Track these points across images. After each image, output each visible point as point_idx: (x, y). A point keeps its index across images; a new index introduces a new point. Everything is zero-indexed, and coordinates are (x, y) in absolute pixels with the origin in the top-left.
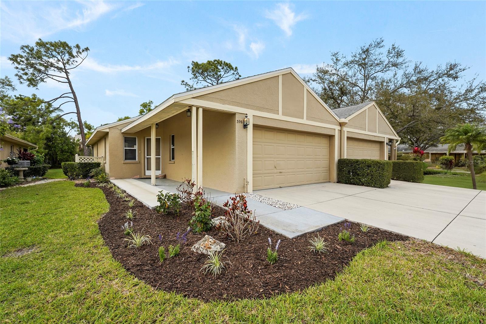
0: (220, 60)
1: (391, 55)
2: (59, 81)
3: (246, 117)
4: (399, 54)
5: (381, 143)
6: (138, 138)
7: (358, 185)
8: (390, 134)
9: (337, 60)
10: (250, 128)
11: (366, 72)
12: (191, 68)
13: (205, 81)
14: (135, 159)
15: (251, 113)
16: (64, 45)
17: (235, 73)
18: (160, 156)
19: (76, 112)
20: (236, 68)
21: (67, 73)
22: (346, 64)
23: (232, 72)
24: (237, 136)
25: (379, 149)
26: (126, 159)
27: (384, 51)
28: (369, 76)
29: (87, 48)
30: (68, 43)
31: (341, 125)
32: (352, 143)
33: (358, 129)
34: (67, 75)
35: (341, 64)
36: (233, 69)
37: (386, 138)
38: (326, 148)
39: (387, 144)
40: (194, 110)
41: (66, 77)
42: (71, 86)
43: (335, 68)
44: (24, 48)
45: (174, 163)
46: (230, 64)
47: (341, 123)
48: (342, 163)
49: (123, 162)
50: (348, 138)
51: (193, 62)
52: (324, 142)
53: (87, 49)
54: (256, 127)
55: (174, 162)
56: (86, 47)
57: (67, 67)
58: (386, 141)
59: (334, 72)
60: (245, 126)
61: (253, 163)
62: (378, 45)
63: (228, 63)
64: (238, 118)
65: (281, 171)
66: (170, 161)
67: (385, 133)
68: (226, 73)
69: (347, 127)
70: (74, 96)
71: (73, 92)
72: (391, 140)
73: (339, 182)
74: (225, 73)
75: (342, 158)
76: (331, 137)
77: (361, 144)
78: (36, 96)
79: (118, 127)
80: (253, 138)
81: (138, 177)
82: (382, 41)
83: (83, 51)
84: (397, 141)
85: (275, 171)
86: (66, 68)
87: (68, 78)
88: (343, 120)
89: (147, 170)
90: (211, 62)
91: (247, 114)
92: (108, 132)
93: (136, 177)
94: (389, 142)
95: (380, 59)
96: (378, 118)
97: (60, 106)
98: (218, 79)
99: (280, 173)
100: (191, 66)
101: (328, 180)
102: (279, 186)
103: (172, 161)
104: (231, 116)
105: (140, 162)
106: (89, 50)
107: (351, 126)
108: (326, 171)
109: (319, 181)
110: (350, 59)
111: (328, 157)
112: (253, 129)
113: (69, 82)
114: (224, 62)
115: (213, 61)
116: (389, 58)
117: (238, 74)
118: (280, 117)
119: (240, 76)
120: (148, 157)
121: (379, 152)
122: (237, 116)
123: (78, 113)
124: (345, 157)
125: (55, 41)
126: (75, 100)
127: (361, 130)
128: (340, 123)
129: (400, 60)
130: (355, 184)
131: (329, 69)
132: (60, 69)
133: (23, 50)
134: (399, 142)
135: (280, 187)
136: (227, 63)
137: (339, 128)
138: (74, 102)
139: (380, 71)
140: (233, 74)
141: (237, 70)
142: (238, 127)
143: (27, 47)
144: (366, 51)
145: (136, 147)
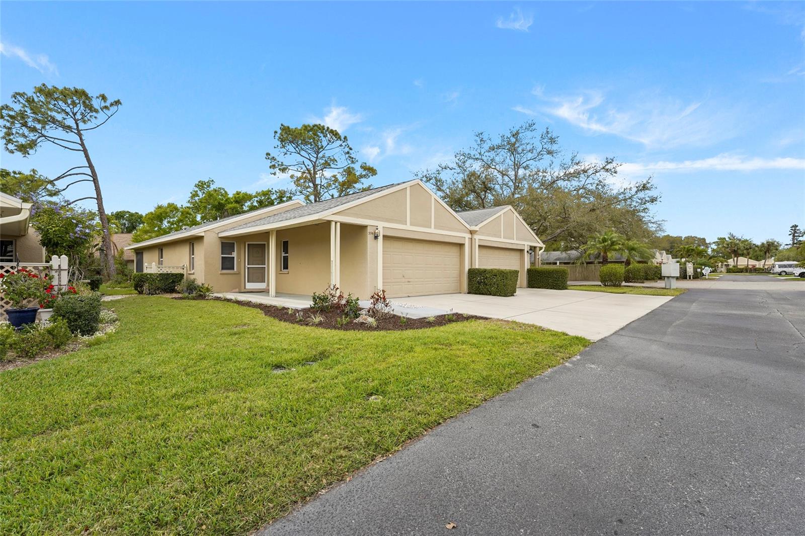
0: (322, 125)
1: (545, 141)
2: (66, 148)
3: (377, 229)
4: (552, 141)
5: (522, 251)
6: (237, 242)
7: (486, 294)
8: (531, 241)
9: (481, 141)
10: (380, 238)
11: (516, 159)
12: (278, 135)
13: (298, 153)
14: (233, 269)
15: (381, 225)
16: (82, 94)
17: (344, 144)
18: (265, 265)
19: (96, 197)
20: (345, 138)
21: (80, 135)
22: (492, 149)
23: (339, 142)
24: (369, 247)
25: (519, 257)
26: (223, 269)
27: (538, 134)
28: (520, 163)
29: (119, 101)
30: (87, 91)
31: (472, 232)
32: (485, 251)
33: (492, 236)
34: (81, 139)
35: (486, 146)
36: (340, 138)
37: (526, 246)
38: (455, 257)
39: (528, 252)
40: (333, 224)
41: (80, 143)
42: (87, 156)
43: (479, 152)
44: (17, 96)
45: (288, 274)
46: (336, 131)
47: (472, 231)
48: (473, 273)
49: (220, 273)
50: (480, 246)
51: (282, 125)
52: (455, 251)
53: (118, 103)
54: (384, 237)
55: (288, 272)
56: (116, 100)
57: (82, 126)
58: (526, 249)
59: (478, 156)
60: (376, 237)
61: (383, 272)
62: (531, 126)
63: (334, 129)
64: (369, 230)
65: (409, 280)
66: (281, 271)
67: (525, 240)
68: (330, 143)
69: (479, 235)
70: (92, 172)
71: (91, 166)
72: (533, 249)
73: (469, 293)
74: (328, 144)
75: (473, 267)
76: (461, 246)
77: (497, 252)
78: (37, 172)
79: (214, 230)
80: (383, 248)
81: (237, 290)
82: (534, 124)
83: (112, 105)
84: (541, 248)
85: (404, 280)
86: (80, 128)
87: (82, 145)
88: (473, 228)
89: (248, 282)
90: (309, 126)
91: (377, 226)
92: (203, 236)
93: (234, 291)
94: (531, 249)
95: (533, 144)
96: (516, 224)
97: (68, 186)
98: (318, 152)
99: (409, 282)
100: (279, 131)
101: (458, 291)
102: (407, 295)
103: (286, 271)
104: (363, 228)
105: (239, 274)
106: (121, 104)
107: (483, 234)
108: (456, 282)
109: (449, 292)
110: (497, 141)
111: (459, 266)
112: (383, 239)
113: (85, 151)
114: (328, 128)
115: (311, 125)
116: (543, 144)
117: (348, 146)
118: (408, 227)
119: (351, 149)
120: (248, 266)
121: (519, 261)
122: (368, 228)
123: (99, 198)
124: (477, 266)
125: (65, 87)
126: (95, 178)
127: (495, 237)
128: (470, 231)
129: (554, 147)
130: (484, 294)
131: (472, 153)
132: (68, 128)
133: (15, 99)
134: (543, 250)
135: (409, 297)
136: (332, 130)
137: (470, 236)
138: (93, 182)
139: (533, 159)
140: (341, 145)
141: (347, 140)
142: (370, 238)
143: (21, 95)
144: (516, 135)
145: (234, 255)
